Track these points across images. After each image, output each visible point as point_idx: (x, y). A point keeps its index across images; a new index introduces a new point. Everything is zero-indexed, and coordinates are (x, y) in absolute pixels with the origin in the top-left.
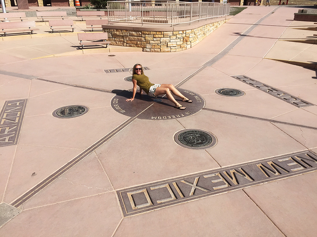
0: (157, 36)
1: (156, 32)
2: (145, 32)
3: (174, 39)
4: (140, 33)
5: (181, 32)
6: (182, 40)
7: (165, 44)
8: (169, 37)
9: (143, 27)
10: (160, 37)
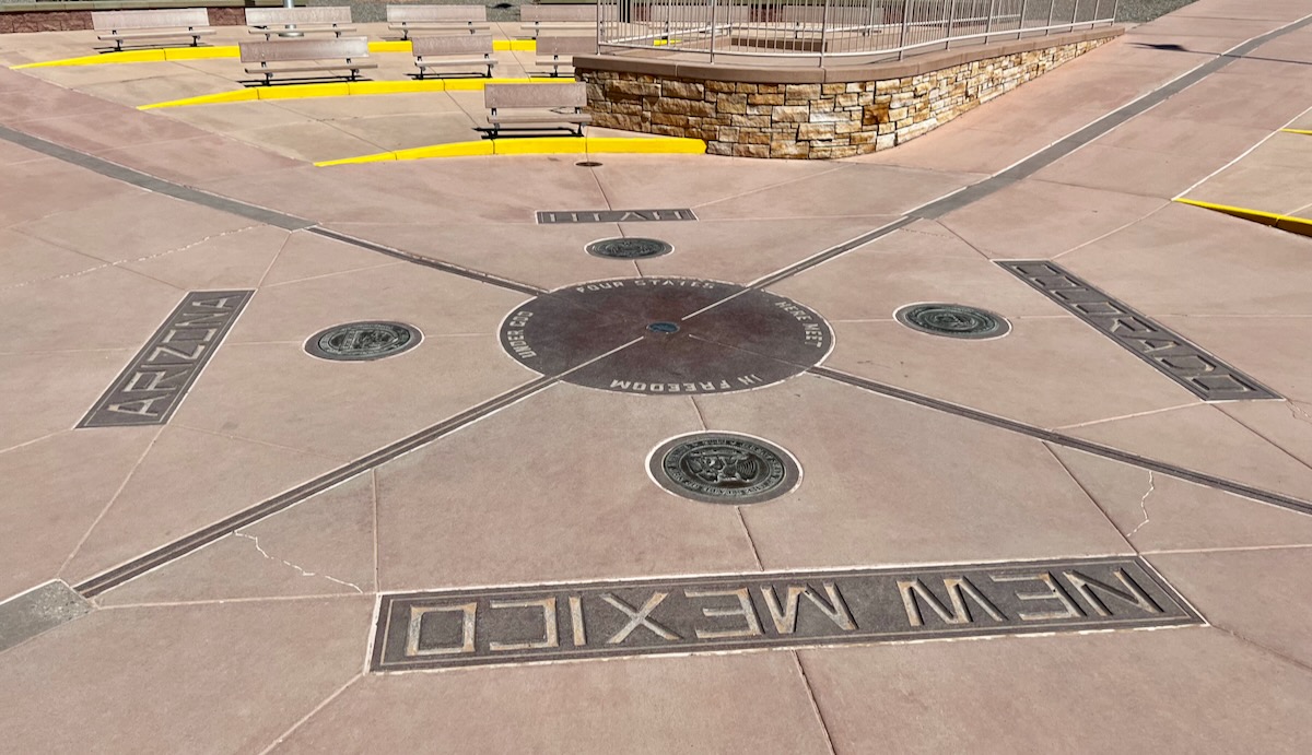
0: (759, 99)
1: (757, 84)
2: (716, 86)
3: (828, 110)
4: (701, 88)
5: (853, 87)
6: (857, 115)
7: (790, 131)
8: (806, 102)
9: (713, 65)
10: (771, 102)
